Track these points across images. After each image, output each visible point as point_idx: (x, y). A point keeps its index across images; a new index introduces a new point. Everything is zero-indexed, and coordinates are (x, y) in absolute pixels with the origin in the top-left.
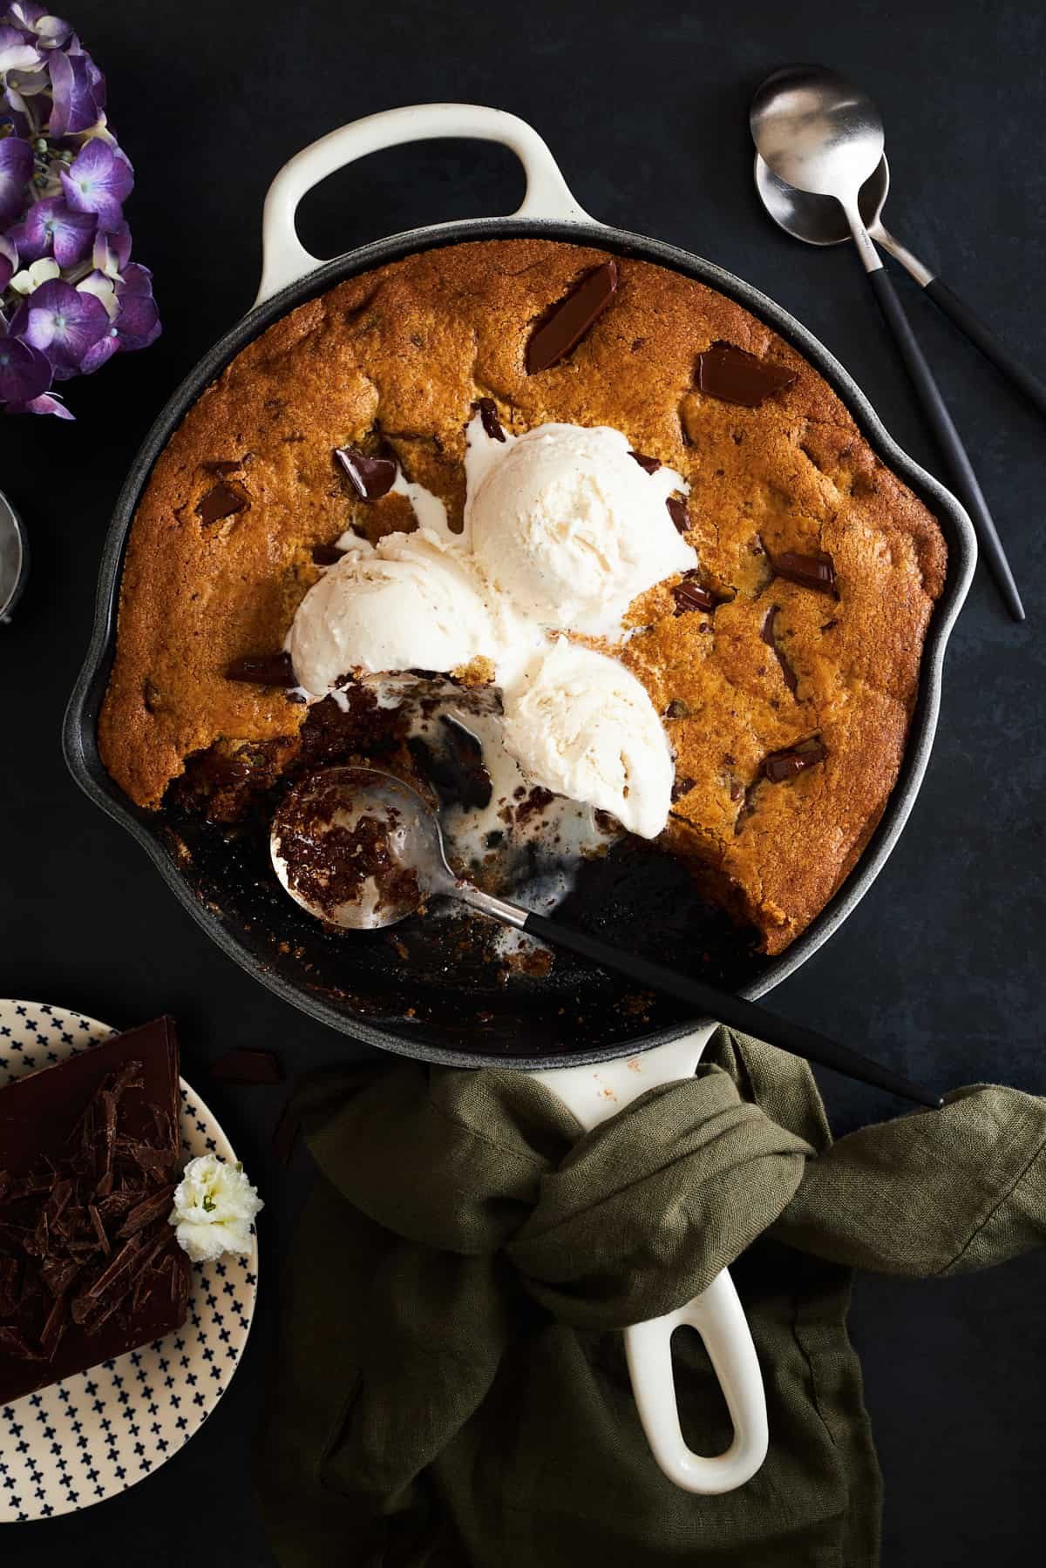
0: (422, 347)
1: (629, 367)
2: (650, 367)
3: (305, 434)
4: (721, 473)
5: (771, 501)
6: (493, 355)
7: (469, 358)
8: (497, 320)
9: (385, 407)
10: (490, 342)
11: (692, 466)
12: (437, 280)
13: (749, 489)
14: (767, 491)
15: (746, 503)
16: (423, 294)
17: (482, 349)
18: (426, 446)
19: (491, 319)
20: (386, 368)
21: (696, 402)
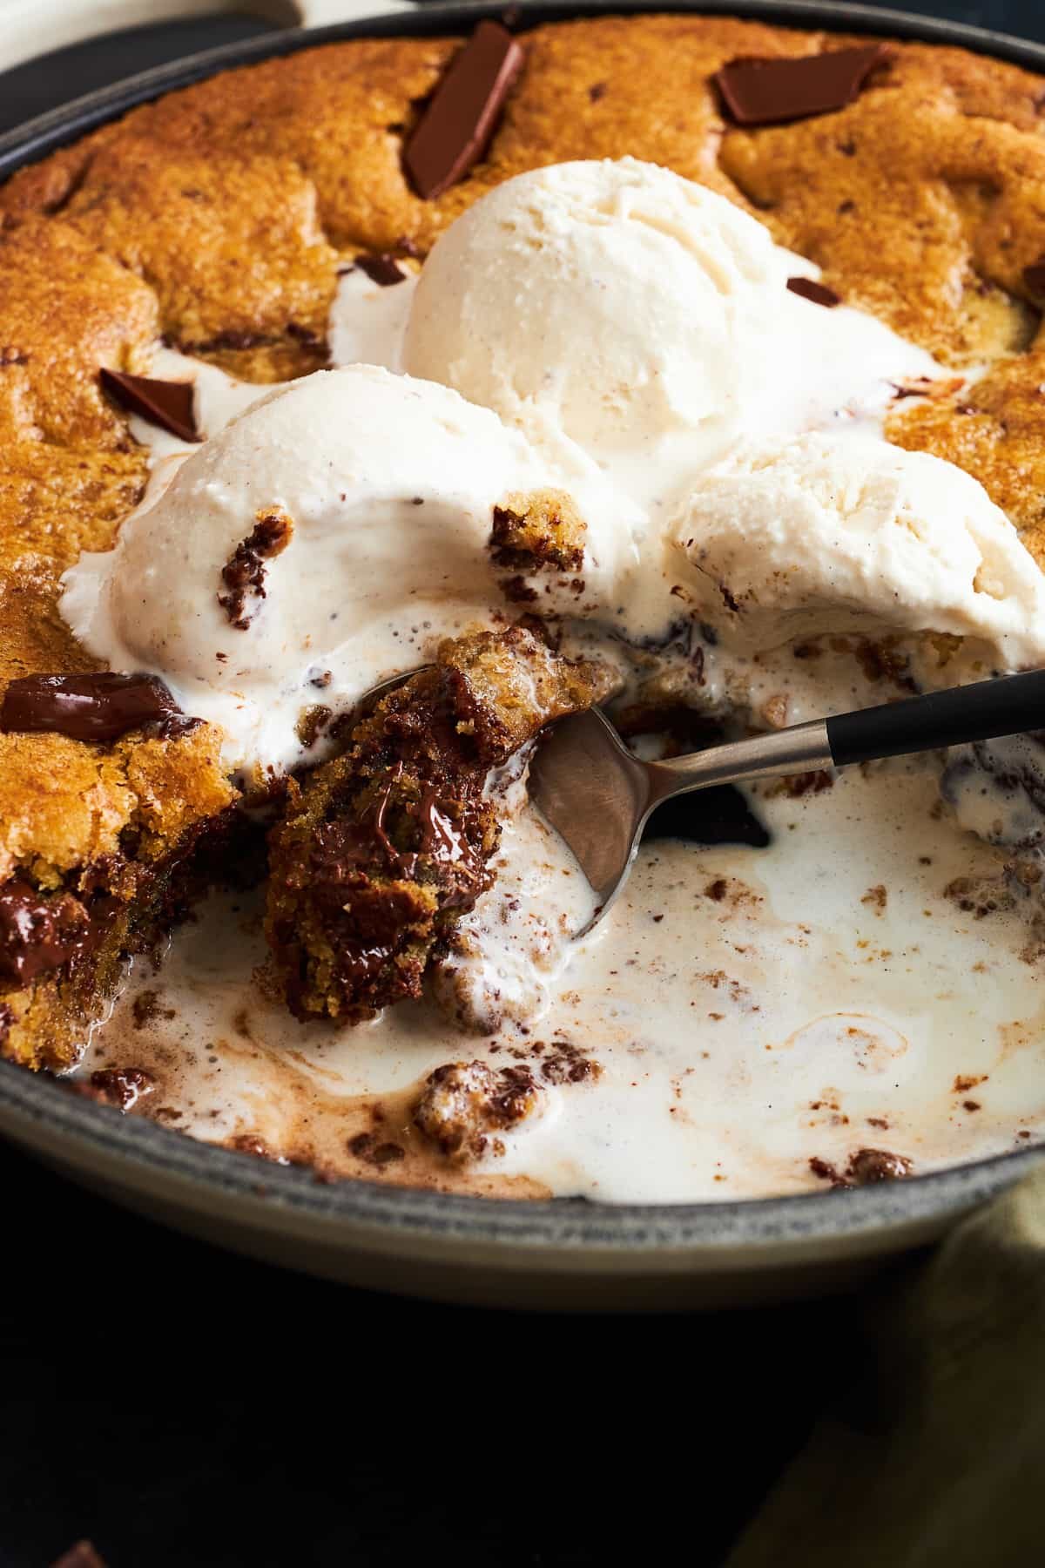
0: (208, 201)
1: (601, 125)
2: (635, 113)
3: (29, 350)
4: (847, 207)
5: (961, 205)
6: (344, 182)
7: (304, 203)
8: (330, 135)
9: (172, 304)
10: (331, 165)
11: (790, 227)
12: (196, 120)
13: (912, 203)
14: (944, 191)
15: (920, 226)
16: (179, 145)
17: (321, 183)
18: (279, 346)
19: (318, 134)
20: (152, 240)
21: (741, 141)
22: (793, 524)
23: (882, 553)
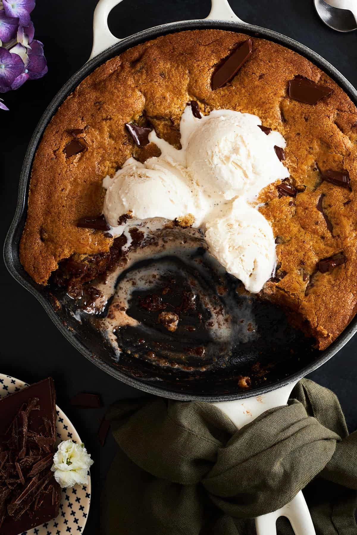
0: (165, 78)
1: (257, 87)
2: (267, 87)
3: (112, 117)
4: (299, 134)
5: (321, 147)
6: (196, 81)
7: (186, 83)
8: (198, 66)
9: (148, 105)
10: (195, 75)
11: (286, 131)
12: (171, 48)
13: (311, 141)
14: (319, 142)
15: (310, 148)
16: (165, 54)
17: (191, 79)
18: (166, 122)
19: (195, 65)
20: (148, 87)
21: (288, 102)
22: (221, 250)
23: (233, 264)
